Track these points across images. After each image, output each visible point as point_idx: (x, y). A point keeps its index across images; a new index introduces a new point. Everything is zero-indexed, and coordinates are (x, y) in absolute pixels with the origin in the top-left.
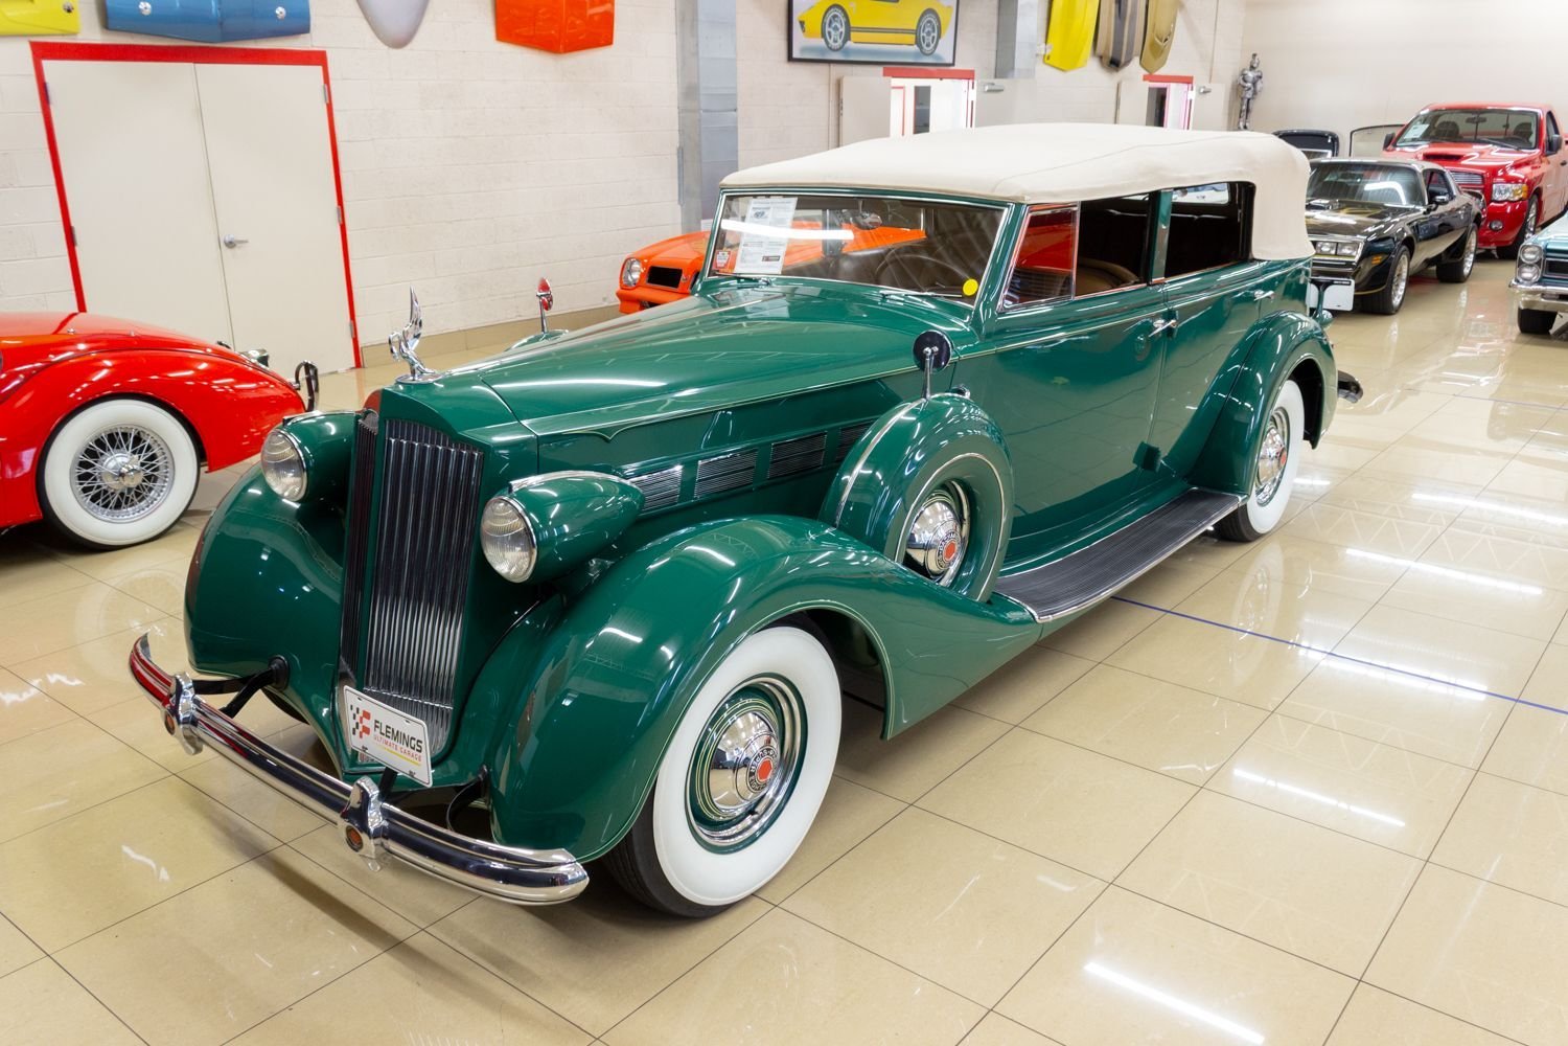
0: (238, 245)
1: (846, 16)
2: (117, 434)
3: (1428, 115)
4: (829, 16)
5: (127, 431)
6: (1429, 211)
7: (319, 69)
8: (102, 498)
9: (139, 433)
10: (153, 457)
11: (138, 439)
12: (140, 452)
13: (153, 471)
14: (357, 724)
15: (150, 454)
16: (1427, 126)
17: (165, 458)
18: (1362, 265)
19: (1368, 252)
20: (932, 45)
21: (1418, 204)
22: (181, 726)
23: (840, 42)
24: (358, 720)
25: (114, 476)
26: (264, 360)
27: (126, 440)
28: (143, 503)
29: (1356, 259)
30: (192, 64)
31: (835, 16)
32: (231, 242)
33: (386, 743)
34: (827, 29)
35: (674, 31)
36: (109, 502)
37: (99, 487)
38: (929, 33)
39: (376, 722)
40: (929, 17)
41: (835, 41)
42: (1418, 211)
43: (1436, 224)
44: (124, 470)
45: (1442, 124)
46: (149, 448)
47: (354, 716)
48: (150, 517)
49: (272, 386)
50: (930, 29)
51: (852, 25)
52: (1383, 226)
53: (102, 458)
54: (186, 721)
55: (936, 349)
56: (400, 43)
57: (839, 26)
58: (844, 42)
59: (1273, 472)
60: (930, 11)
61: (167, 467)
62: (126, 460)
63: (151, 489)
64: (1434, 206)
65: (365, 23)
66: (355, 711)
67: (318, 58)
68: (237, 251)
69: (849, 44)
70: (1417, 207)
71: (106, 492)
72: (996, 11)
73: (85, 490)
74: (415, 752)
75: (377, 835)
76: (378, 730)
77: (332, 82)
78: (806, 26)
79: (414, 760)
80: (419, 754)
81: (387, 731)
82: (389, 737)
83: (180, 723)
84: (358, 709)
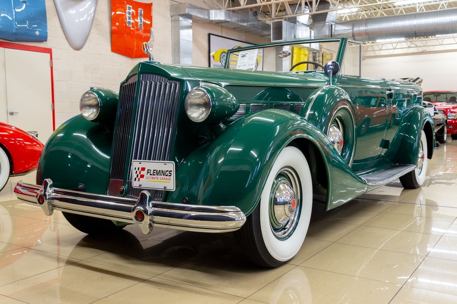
0: (14, 114)
4: (222, 55)
7: (49, 54)
14: (138, 175)
20: (255, 69)
22: (47, 201)
24: (138, 173)
26: (37, 136)
30: (4, 48)
31: (224, 55)
32: (12, 113)
33: (153, 178)
34: (222, 60)
35: (171, 55)
39: (148, 170)
41: (224, 64)
47: (136, 172)
49: (38, 145)
54: (49, 199)
55: (333, 68)
56: (78, 49)
57: (225, 59)
65: (66, 40)
66: (137, 169)
67: (49, 51)
68: (13, 116)
74: (168, 177)
75: (150, 214)
76: (149, 174)
77: (53, 59)
78: (215, 57)
79: (167, 181)
80: (170, 177)
81: (154, 172)
82: (154, 175)
83: (46, 199)
84: (139, 168)
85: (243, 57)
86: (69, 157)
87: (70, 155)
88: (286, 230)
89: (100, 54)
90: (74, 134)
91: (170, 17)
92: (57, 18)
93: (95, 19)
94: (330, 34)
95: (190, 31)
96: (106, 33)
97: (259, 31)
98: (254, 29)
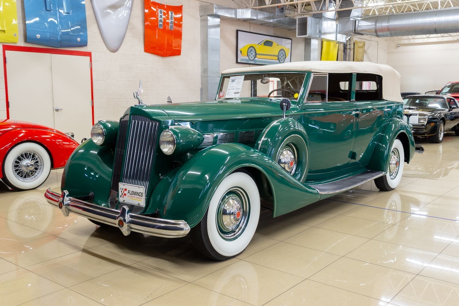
0: (60, 110)
1: (255, 50)
2: (28, 153)
3: (450, 85)
4: (250, 50)
5: (30, 153)
6: (450, 111)
7: (89, 58)
8: (21, 173)
9: (34, 154)
10: (37, 162)
11: (33, 156)
12: (34, 160)
13: (37, 166)
14: (122, 193)
15: (36, 161)
16: (449, 88)
17: (41, 163)
18: (427, 126)
19: (429, 122)
20: (283, 60)
21: (446, 108)
23: (253, 58)
24: (122, 192)
25: (26, 166)
26: (73, 136)
27: (30, 156)
28: (33, 177)
29: (426, 124)
30: (50, 54)
31: (252, 50)
32: (57, 110)
33: (131, 197)
34: (249, 54)
35: (200, 52)
36: (23, 175)
37: (20, 170)
38: (282, 57)
39: (129, 191)
40: (282, 52)
41: (252, 58)
42: (446, 110)
43: (454, 116)
44: (29, 165)
45: (455, 88)
46: (36, 159)
47: (122, 191)
48: (34, 181)
49: (74, 144)
50: (282, 55)
51: (257, 53)
52: (434, 114)
53: (22, 161)
54: (66, 205)
55: (287, 104)
56: (114, 51)
57: (253, 53)
58: (255, 58)
59: (394, 168)
60: (282, 50)
61: (41, 166)
62: (29, 162)
63: (36, 172)
64: (451, 109)
65: (104, 44)
66: (122, 189)
67: (89, 54)
68: (59, 112)
69: (256, 59)
70: (446, 109)
71: (22, 172)
72: (304, 51)
73: (16, 170)
74: (140, 197)
75: (128, 223)
76: (129, 193)
77: (92, 62)
78: (242, 52)
79: (140, 199)
80: (142, 197)
81: (132, 193)
82: (132, 195)
83: (64, 205)
84: (123, 189)
85: (232, 81)
86: (86, 169)
87: (86, 168)
88: (235, 233)
89: (134, 55)
90: (91, 152)
91: (200, 17)
92: (96, 24)
93: (129, 23)
94: (354, 29)
95: (218, 30)
96: (140, 35)
97: (286, 26)
98: (281, 24)
